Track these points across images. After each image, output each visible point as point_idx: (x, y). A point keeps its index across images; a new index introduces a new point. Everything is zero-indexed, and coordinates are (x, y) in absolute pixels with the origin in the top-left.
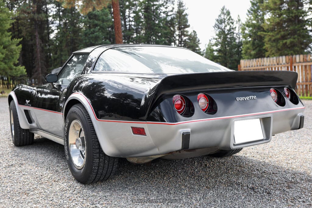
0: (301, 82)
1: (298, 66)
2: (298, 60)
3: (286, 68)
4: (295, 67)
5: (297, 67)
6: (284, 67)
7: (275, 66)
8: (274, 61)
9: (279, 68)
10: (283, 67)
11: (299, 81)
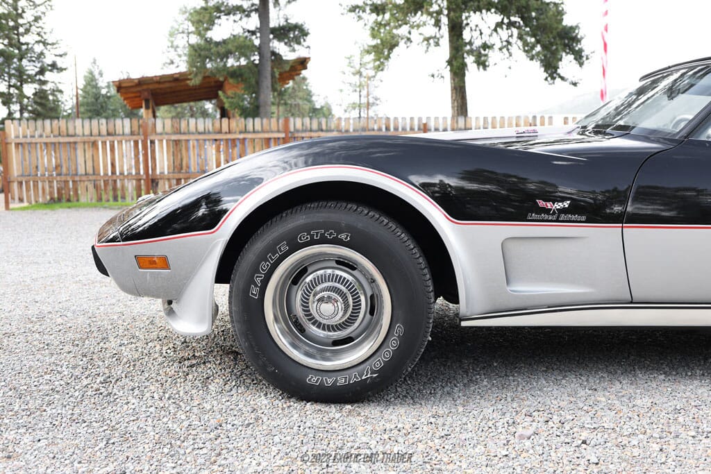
0: (166, 173)
1: (161, 141)
2: (159, 128)
3: (132, 143)
4: (152, 142)
5: (157, 142)
6: (126, 141)
7: (104, 139)
8: (101, 127)
9: (114, 142)
10: (124, 142)
11: (162, 171)
